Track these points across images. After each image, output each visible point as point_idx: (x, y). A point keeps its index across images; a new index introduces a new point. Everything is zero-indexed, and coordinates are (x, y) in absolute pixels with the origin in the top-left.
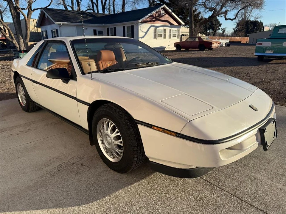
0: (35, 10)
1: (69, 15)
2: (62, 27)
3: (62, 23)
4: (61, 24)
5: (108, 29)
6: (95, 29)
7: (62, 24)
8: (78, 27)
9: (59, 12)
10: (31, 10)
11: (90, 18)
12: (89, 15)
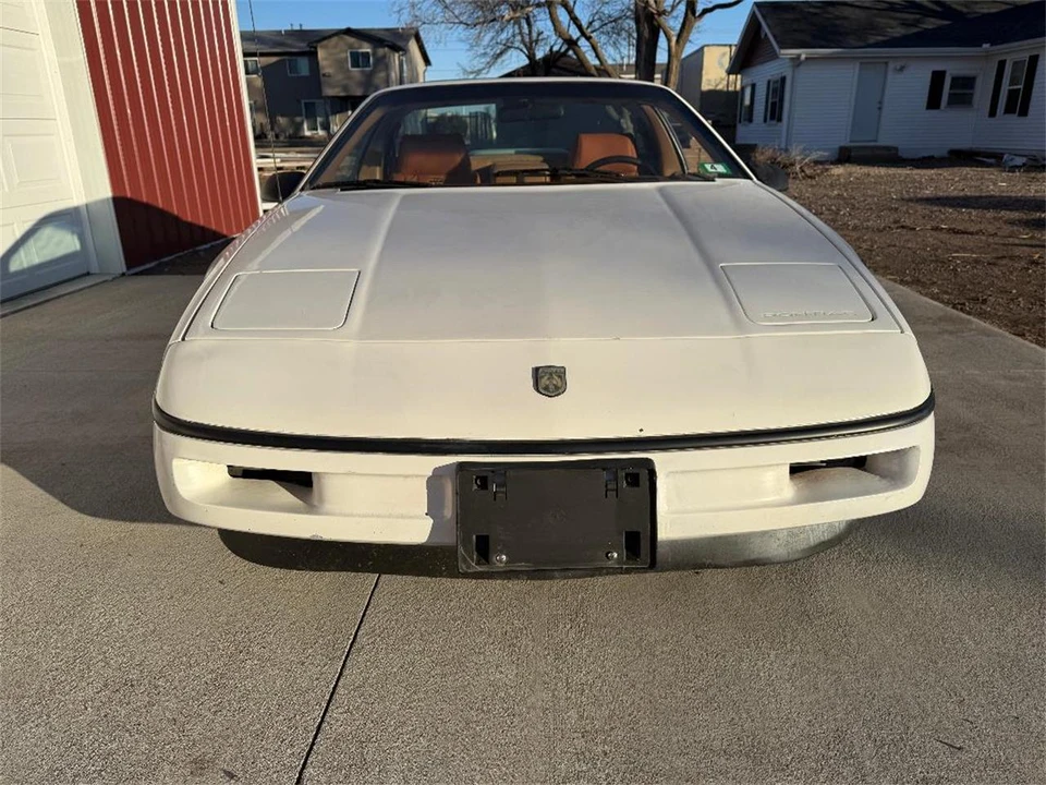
0: (706, 11)
1: (845, 18)
2: (801, 67)
3: (803, 53)
4: (799, 56)
5: (1002, 64)
6: (939, 67)
7: (803, 57)
8: (865, 63)
9: (811, 10)
10: (694, 13)
11: (931, 23)
12: (934, 11)
